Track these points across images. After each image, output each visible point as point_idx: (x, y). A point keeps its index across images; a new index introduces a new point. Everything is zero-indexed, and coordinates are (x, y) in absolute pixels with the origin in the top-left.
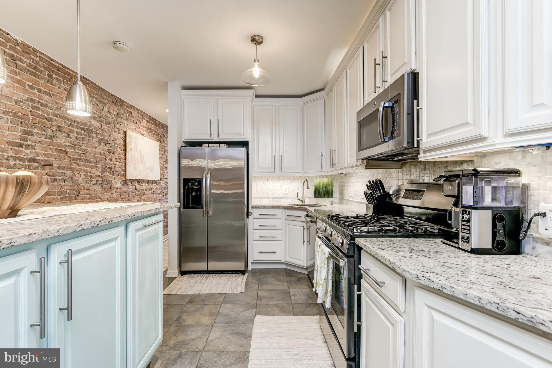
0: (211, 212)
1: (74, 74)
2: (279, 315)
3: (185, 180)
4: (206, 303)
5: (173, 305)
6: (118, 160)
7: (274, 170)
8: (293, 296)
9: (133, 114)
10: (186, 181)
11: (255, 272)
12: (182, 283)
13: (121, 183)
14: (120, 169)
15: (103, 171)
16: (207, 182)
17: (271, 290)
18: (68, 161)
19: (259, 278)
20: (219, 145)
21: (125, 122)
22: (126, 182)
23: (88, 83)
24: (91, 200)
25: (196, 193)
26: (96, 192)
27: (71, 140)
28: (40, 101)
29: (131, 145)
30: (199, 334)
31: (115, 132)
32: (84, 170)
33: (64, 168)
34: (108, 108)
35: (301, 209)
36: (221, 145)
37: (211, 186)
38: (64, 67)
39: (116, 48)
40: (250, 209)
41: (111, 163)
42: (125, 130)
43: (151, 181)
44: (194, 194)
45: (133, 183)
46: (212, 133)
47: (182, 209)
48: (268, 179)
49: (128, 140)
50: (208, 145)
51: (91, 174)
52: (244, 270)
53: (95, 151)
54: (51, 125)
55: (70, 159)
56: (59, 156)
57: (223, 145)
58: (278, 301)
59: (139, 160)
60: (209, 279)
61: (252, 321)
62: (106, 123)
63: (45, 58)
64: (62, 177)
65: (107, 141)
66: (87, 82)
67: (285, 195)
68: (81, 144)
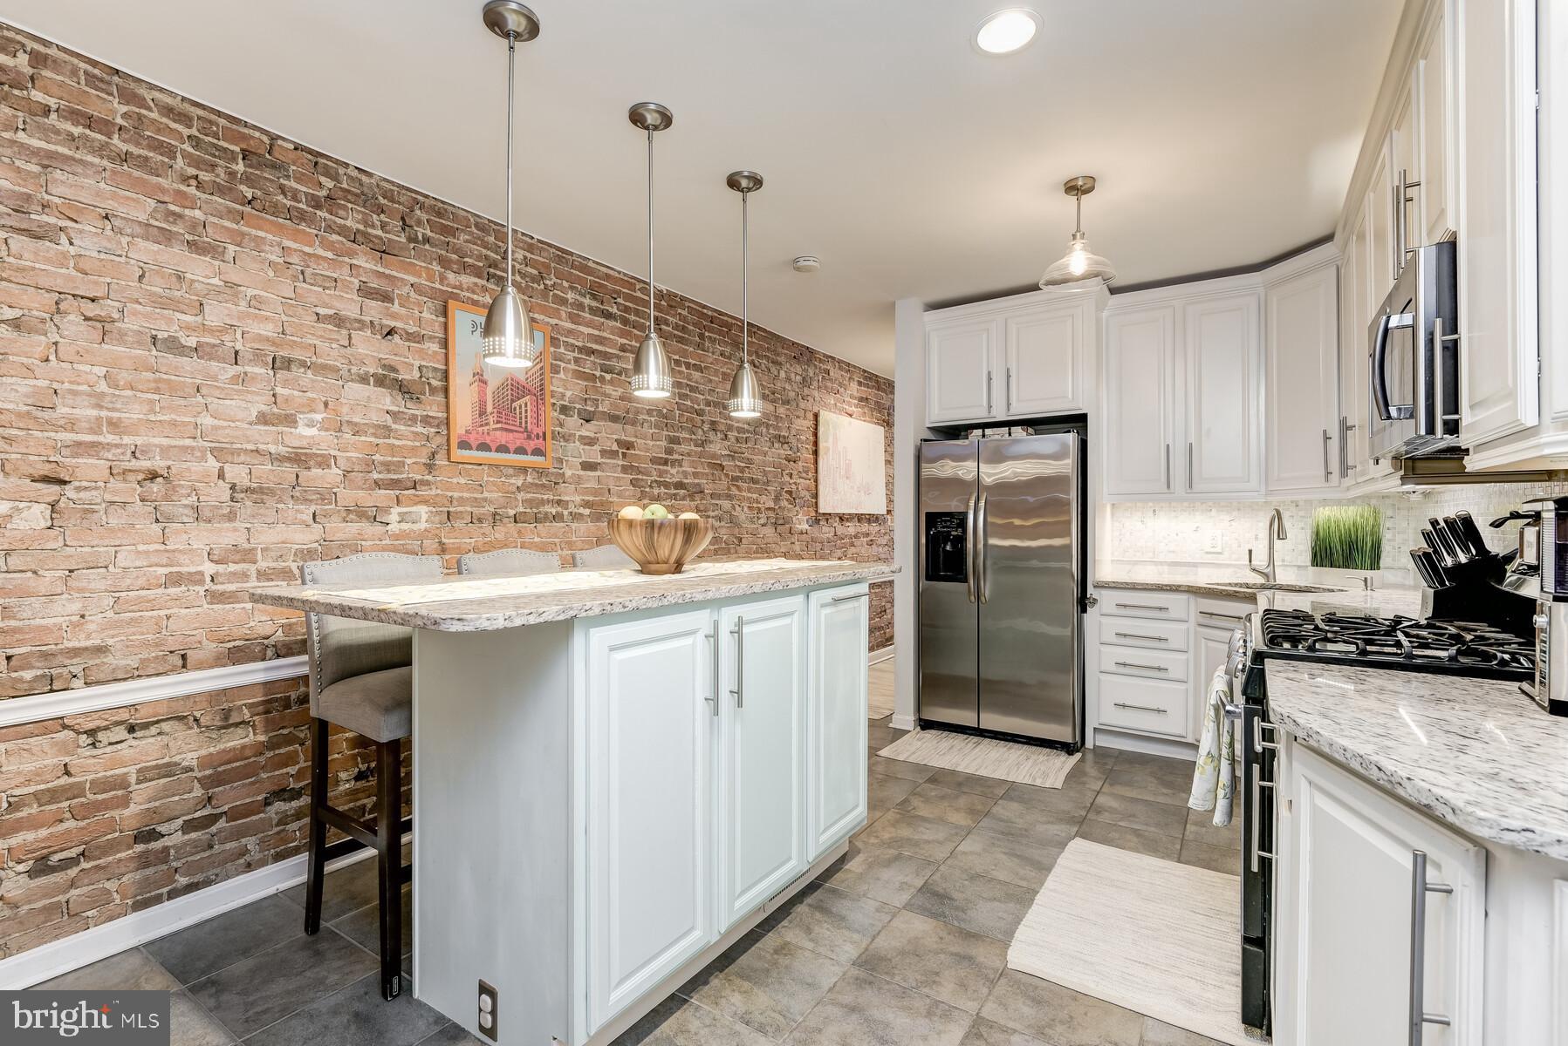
0: (987, 591)
1: (734, 322)
2: (1136, 850)
3: (928, 515)
4: (965, 789)
5: (897, 778)
6: (804, 475)
7: (1168, 487)
8: (1196, 824)
9: (831, 374)
10: (932, 519)
11: (1101, 754)
12: (919, 743)
13: (807, 521)
14: (807, 493)
15: (777, 499)
16: (976, 521)
17: (1134, 800)
18: (725, 482)
19: (1111, 770)
20: (1010, 429)
21: (816, 393)
22: (819, 518)
23: (754, 333)
24: (759, 555)
25: (953, 546)
26: (766, 540)
27: (729, 443)
28: (689, 383)
29: (826, 441)
30: (941, 836)
31: (798, 417)
32: (748, 498)
33: (719, 497)
34: (786, 372)
35: (1242, 598)
36: (1014, 429)
37: (989, 528)
38: (721, 313)
39: (798, 269)
40: (1090, 590)
41: (791, 481)
42: (815, 410)
43: (867, 517)
44: (948, 548)
45: (830, 520)
46: (994, 403)
47: (923, 582)
48: (1154, 511)
49: (821, 429)
50: (983, 431)
51: (759, 505)
52: (1071, 741)
53: (764, 461)
54: (703, 422)
55: (727, 480)
56: (713, 474)
57: (1019, 429)
58: (1147, 824)
59: (843, 472)
60: (981, 746)
61: (1062, 845)
62: (783, 403)
63: (695, 307)
64: (716, 513)
65: (784, 437)
66: (753, 330)
67: (1210, 556)
68: (744, 450)
